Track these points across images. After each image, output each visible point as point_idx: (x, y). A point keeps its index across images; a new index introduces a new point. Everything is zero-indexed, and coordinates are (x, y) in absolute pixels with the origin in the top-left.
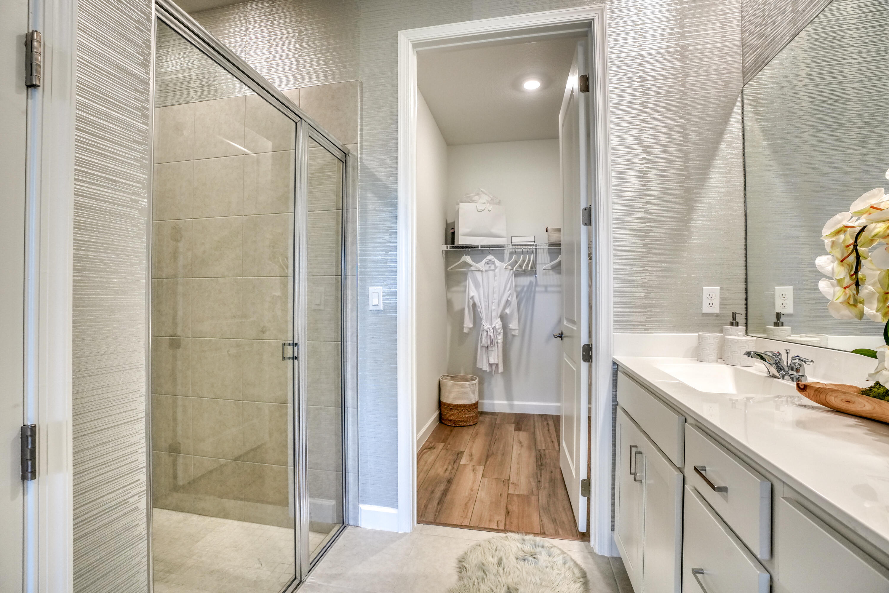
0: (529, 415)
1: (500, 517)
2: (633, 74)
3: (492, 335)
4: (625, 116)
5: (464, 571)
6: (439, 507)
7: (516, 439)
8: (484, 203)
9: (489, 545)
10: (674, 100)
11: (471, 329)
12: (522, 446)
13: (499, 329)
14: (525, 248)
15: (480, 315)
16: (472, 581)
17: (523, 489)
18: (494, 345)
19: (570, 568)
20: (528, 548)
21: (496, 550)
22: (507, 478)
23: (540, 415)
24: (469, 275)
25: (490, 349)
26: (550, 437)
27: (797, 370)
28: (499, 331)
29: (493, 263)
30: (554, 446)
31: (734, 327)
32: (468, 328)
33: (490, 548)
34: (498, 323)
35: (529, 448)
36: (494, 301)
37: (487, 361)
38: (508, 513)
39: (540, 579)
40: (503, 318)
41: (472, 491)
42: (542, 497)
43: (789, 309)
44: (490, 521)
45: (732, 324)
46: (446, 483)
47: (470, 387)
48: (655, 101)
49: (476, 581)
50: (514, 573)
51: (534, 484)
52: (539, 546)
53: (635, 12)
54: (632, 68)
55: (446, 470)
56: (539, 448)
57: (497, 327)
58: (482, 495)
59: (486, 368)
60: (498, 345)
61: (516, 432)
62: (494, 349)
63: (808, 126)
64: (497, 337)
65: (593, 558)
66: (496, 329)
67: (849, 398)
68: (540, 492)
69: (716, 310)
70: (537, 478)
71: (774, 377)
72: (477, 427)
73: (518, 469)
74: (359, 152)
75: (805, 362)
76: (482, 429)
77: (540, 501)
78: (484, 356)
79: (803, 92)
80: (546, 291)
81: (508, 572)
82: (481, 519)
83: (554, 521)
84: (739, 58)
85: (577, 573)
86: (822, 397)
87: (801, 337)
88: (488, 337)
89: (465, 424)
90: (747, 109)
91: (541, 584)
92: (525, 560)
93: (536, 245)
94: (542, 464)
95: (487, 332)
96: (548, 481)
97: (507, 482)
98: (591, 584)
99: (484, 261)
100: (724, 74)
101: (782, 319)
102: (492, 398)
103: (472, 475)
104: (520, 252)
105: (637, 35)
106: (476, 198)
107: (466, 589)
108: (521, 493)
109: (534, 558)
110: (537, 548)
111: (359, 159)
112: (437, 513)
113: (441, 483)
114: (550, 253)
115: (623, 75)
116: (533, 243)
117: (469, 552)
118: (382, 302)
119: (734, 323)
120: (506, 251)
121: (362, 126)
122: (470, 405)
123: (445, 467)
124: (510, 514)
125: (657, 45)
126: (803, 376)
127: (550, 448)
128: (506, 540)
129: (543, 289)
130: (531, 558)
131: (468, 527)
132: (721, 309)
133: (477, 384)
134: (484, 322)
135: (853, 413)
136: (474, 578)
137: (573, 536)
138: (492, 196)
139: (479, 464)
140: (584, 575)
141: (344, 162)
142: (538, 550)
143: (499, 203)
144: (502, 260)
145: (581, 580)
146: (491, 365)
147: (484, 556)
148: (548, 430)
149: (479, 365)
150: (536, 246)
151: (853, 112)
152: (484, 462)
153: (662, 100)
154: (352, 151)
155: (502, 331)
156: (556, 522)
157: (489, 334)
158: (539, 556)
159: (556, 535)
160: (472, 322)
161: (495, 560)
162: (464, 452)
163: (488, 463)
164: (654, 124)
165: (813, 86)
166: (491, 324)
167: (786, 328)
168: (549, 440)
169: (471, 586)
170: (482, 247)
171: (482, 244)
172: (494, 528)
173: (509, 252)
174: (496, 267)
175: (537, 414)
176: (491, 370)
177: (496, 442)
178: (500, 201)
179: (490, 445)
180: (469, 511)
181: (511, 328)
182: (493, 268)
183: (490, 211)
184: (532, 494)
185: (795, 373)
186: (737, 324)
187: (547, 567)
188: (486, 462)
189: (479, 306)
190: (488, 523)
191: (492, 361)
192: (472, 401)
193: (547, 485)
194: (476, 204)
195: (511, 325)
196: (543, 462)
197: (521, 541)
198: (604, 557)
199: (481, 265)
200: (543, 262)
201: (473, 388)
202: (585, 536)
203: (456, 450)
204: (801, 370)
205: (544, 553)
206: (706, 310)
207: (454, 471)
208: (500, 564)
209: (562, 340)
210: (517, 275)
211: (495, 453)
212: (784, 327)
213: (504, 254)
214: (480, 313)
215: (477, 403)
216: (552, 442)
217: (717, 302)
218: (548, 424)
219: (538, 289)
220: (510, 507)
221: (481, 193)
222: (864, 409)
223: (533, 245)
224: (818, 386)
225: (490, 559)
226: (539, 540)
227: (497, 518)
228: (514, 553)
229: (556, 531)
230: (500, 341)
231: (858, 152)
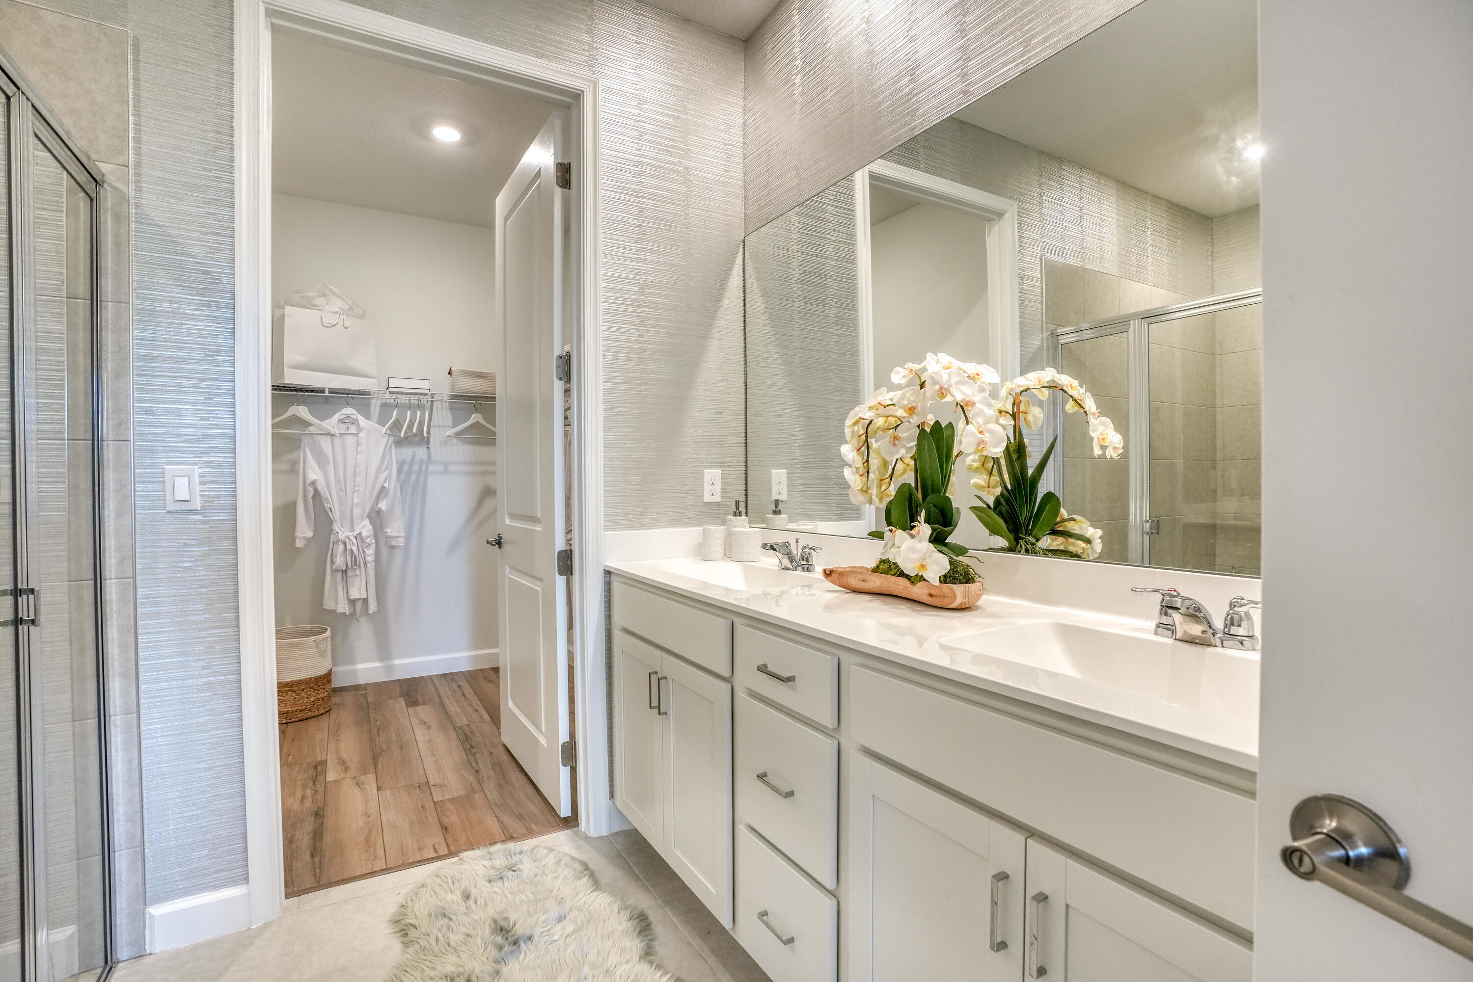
0: (423, 678)
1: (436, 838)
2: (630, 184)
3: (354, 548)
4: (620, 238)
5: (413, 933)
6: (317, 859)
7: (415, 722)
8: (337, 313)
9: (439, 881)
10: (676, 232)
11: (309, 540)
12: (429, 728)
13: (369, 537)
14: (414, 400)
15: (330, 513)
16: (433, 937)
17: (456, 789)
18: (360, 567)
19: (567, 865)
20: (500, 862)
21: (453, 883)
22: (423, 780)
23: (441, 675)
24: (305, 441)
25: (350, 573)
26: (471, 705)
27: (807, 560)
28: (368, 541)
29: (354, 422)
30: (481, 717)
31: (738, 517)
32: (305, 538)
33: (442, 883)
34: (365, 528)
35: (443, 728)
36: (356, 489)
37: (346, 596)
38: (445, 829)
39: (532, 893)
40: (377, 518)
41: (369, 817)
42: (490, 790)
43: (783, 497)
44: (420, 849)
45: (735, 514)
46: (313, 819)
47: (317, 646)
48: (655, 228)
49: (440, 935)
50: (493, 901)
51: (471, 778)
52: (515, 854)
53: (634, 103)
54: (629, 177)
55: (303, 798)
56: (459, 725)
57: (364, 534)
58: (390, 816)
59: (343, 607)
60: (365, 564)
61: (411, 709)
62: (358, 573)
63: (799, 295)
64: (364, 551)
65: (589, 844)
66: (362, 539)
67: (864, 577)
68: (485, 785)
69: (717, 498)
70: (472, 767)
71: (787, 569)
72: (334, 715)
73: (436, 762)
74: (132, 187)
75: (814, 550)
76: (345, 716)
77: (490, 797)
78: (340, 588)
79: (796, 259)
80: (446, 471)
81: (483, 903)
82: (403, 852)
83: (520, 817)
84: (740, 202)
85: (577, 866)
86: (844, 580)
87: (798, 525)
88: (348, 552)
89: (309, 714)
90: (748, 262)
91: (535, 899)
92: (501, 878)
93: (433, 395)
94: (472, 747)
95: (345, 544)
96: (490, 767)
97: (425, 786)
98: (597, 874)
99: (337, 417)
100: (726, 215)
101: (780, 506)
102: (352, 662)
103: (357, 792)
104: (405, 404)
105: (636, 134)
106: (319, 301)
107: (426, 951)
108: (455, 795)
109: (514, 871)
110: (514, 857)
111: (132, 201)
112: (317, 870)
113: (302, 822)
114: (451, 409)
115: (619, 182)
116: (427, 391)
117: (409, 901)
118: (198, 494)
119: (737, 514)
120: (373, 402)
121: (138, 131)
122: (317, 679)
123: (299, 794)
124: (449, 828)
125: (657, 156)
126: (811, 565)
127: (477, 721)
128: (463, 864)
129: (441, 468)
130: (510, 873)
131: (387, 870)
132: (722, 497)
133: (329, 639)
134: (336, 527)
135: (867, 591)
136: (435, 931)
137: (553, 827)
138: (350, 303)
139: (365, 772)
140: (586, 867)
141: (95, 200)
142: (515, 859)
143: (362, 316)
144: (368, 417)
145: (585, 873)
146: (352, 602)
147: (437, 897)
148: (464, 695)
149: (329, 604)
150: (433, 398)
151: (831, 290)
152: (372, 767)
153: (662, 229)
154: (110, 178)
155: (373, 541)
156: (524, 818)
157: (348, 547)
158: (520, 866)
159: (530, 833)
160: (312, 528)
161: (457, 896)
162: (326, 761)
163: (380, 766)
164: (651, 257)
165: (803, 253)
166: (353, 530)
167: (784, 516)
168: (470, 709)
169: (434, 945)
170: (332, 391)
171: (330, 387)
172: (430, 856)
173: (379, 403)
174: (360, 429)
175: (436, 676)
176: (352, 610)
177: (380, 731)
178: (365, 312)
179: (371, 740)
180: (378, 847)
181: (389, 534)
182: (353, 429)
183: (347, 328)
184: (474, 792)
185: (805, 563)
186: (740, 514)
187: (536, 876)
188: (376, 767)
189: (328, 499)
190: (418, 853)
191: (355, 594)
192: (322, 672)
193: (491, 773)
194: (320, 313)
195: (388, 530)
196: (474, 744)
197: (488, 856)
198: (602, 837)
199: (332, 423)
200: (441, 424)
201: (322, 646)
202: (571, 822)
203: (308, 761)
204: (810, 560)
205: (526, 859)
206: (707, 498)
207: (319, 797)
208: (466, 896)
209: (500, 547)
210: (400, 443)
211: (385, 748)
212: (782, 516)
213: (369, 406)
214: (328, 510)
215: (329, 673)
216: (476, 710)
217: (718, 488)
218: (459, 686)
219: (432, 468)
220: (446, 821)
221: (329, 292)
222: (875, 585)
223: (426, 394)
224: (840, 570)
225: (450, 897)
226: (511, 846)
227: (430, 842)
228: (482, 876)
229: (528, 829)
230: (370, 559)
231: (835, 332)
